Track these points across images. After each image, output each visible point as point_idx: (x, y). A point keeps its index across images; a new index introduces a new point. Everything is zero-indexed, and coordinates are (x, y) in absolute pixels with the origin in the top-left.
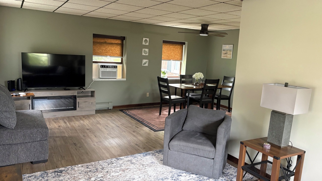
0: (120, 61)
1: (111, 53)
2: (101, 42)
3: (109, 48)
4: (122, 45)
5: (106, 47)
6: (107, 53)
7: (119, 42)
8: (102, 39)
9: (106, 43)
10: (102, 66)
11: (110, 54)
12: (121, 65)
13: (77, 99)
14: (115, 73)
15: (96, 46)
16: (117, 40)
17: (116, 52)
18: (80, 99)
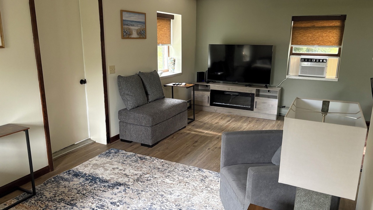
0: (337, 53)
1: (321, 40)
2: (306, 26)
3: (318, 34)
4: (342, 29)
5: (314, 33)
6: (314, 41)
7: (337, 23)
8: (309, 22)
9: (314, 27)
10: (304, 60)
11: (318, 43)
12: (338, 59)
13: (255, 98)
14: (322, 70)
15: (298, 32)
16: (333, 21)
17: (328, 39)
18: (258, 99)
